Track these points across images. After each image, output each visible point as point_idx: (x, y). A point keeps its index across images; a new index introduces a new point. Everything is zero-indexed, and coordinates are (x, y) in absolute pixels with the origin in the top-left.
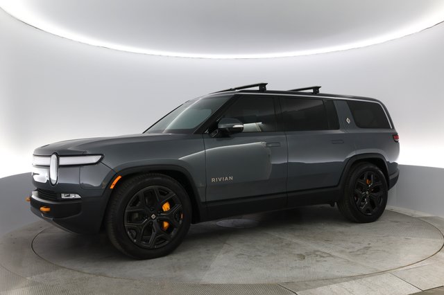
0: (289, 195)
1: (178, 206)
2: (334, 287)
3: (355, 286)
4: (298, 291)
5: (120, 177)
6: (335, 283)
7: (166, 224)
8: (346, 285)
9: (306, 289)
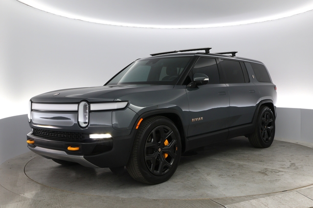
0: (230, 130)
1: (174, 141)
2: (254, 202)
3: (269, 200)
4: (226, 204)
5: (142, 119)
6: (254, 198)
7: (166, 156)
8: (262, 200)
9: (232, 203)
